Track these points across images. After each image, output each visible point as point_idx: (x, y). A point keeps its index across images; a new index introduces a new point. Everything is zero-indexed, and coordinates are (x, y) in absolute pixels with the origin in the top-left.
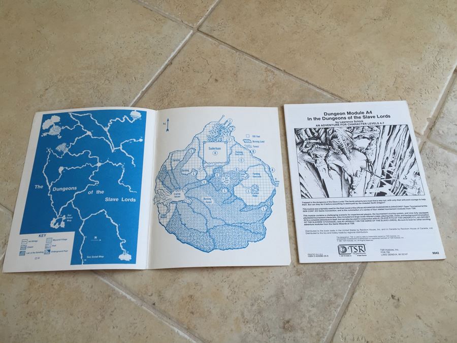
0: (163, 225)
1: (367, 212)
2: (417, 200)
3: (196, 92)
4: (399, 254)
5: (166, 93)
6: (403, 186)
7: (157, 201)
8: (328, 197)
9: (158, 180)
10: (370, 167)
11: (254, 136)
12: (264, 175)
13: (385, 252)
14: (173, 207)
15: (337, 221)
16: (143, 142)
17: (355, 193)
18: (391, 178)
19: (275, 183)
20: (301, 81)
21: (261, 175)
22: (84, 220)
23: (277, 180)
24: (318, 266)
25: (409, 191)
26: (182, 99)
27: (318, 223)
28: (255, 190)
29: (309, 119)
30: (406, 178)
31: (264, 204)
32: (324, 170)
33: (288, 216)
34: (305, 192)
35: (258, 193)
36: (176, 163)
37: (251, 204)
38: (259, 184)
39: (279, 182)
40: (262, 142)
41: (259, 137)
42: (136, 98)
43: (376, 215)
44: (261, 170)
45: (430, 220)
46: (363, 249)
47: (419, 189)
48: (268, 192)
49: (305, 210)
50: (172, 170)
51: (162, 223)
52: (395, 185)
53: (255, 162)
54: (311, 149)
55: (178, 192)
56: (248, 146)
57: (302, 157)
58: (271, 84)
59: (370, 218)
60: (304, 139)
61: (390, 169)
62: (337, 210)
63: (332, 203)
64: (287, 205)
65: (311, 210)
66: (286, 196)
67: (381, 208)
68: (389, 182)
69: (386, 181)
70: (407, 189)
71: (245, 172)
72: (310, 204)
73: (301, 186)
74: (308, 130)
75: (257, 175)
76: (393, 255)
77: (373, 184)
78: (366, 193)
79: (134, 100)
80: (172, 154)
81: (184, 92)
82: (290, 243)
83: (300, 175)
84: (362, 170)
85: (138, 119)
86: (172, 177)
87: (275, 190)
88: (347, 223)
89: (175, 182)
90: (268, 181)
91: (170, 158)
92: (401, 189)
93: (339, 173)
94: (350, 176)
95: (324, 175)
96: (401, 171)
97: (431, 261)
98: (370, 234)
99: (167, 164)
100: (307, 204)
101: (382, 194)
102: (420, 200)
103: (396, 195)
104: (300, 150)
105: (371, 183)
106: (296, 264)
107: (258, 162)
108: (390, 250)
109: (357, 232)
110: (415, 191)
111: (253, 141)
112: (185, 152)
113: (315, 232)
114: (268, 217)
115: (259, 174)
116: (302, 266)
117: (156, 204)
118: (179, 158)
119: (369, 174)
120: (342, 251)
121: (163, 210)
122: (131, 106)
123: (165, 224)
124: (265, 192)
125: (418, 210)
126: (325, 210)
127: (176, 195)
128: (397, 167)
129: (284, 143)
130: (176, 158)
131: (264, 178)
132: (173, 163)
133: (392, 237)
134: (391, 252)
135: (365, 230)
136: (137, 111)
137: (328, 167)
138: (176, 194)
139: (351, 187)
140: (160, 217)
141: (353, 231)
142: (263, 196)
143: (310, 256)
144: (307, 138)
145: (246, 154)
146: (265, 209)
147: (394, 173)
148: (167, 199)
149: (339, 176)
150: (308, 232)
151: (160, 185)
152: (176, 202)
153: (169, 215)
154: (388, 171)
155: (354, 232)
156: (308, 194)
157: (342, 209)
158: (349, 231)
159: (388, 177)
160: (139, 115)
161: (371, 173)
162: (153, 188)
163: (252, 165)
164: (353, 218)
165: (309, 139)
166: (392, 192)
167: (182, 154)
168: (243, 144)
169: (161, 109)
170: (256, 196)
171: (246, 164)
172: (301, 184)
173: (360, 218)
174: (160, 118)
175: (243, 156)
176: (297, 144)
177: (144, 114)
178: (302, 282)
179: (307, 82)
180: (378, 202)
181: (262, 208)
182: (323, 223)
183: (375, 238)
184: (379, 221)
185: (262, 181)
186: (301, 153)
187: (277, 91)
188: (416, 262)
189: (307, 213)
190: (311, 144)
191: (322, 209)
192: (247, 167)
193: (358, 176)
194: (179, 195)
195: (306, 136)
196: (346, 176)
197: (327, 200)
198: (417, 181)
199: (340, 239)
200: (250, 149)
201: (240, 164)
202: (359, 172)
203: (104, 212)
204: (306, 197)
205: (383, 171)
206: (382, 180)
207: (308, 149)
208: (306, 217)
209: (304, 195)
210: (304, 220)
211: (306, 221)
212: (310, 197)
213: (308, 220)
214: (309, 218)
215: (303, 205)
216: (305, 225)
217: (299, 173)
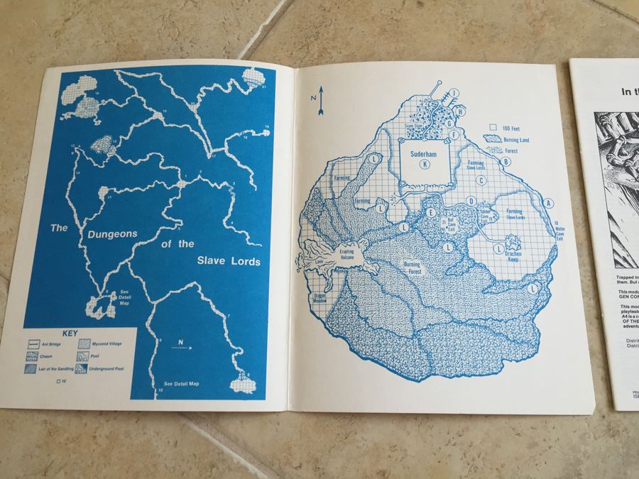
0: (319, 318)
3: (378, 29)
5: (314, 31)
7: (304, 263)
9: (304, 221)
11: (507, 128)
12: (531, 215)
14: (338, 279)
16: (271, 137)
19: (556, 232)
20: (601, 7)
21: (524, 214)
22: (155, 303)
23: (559, 226)
26: (348, 44)
28: (513, 246)
29: (625, 92)
31: (533, 279)
33: (586, 306)
34: (623, 254)
35: (520, 254)
36: (343, 183)
37: (505, 278)
38: (520, 233)
39: (563, 229)
40: (525, 140)
41: (517, 129)
42: (252, 41)
44: (524, 203)
48: (541, 252)
49: (624, 295)
50: (333, 199)
51: (317, 314)
53: (510, 185)
54: (631, 159)
55: (348, 248)
56: (494, 149)
57: (612, 176)
58: (537, 13)
60: (616, 137)
64: (582, 282)
65: (637, 294)
66: (579, 260)
71: (490, 206)
73: (614, 241)
74: (624, 116)
75: (516, 214)
79: (249, 46)
80: (332, 164)
81: (352, 28)
82: (592, 365)
83: (610, 216)
85: (259, 87)
86: (334, 214)
87: (555, 248)
89: (341, 225)
90: (539, 227)
91: (328, 172)
99: (323, 185)
100: (628, 280)
104: (608, 159)
106: (605, 410)
107: (517, 185)
111: (505, 140)
112: (361, 160)
114: (543, 307)
115: (521, 212)
116: (618, 416)
117: (302, 271)
118: (347, 173)
121: (318, 285)
122: (242, 59)
123: (323, 316)
124: (535, 252)
127: (344, 255)
129: (571, 144)
130: (341, 173)
131: (532, 221)
132: (335, 183)
136: (256, 69)
138: (346, 252)
140: (311, 301)
142: (531, 260)
144: (623, 133)
145: (489, 167)
146: (536, 290)
148: (325, 261)
150: (631, 344)
151: (309, 232)
152: (345, 270)
153: (332, 297)
156: (629, 259)
160: (261, 79)
162: (294, 235)
163: (504, 191)
165: (628, 136)
167: (354, 166)
168: (483, 145)
169: (306, 66)
170: (516, 260)
171: (492, 190)
172: (613, 235)
174: (303, 85)
175: (484, 172)
176: (602, 147)
177: (270, 76)
178: (621, 450)
179: (615, 10)
181: (530, 286)
185: (526, 227)
186: (611, 167)
187: (553, 29)
189: (629, 302)
190: (631, 149)
192: (493, 197)
194: (350, 255)
195: (620, 129)
200: (499, 156)
201: (479, 189)
203: (195, 287)
204: (625, 264)
207: (625, 158)
208: (627, 309)
209: (621, 261)
210: (623, 316)
211: (626, 319)
212: (635, 266)
213: (631, 317)
214: (633, 312)
215: (618, 282)
216: (625, 327)
217: (608, 212)
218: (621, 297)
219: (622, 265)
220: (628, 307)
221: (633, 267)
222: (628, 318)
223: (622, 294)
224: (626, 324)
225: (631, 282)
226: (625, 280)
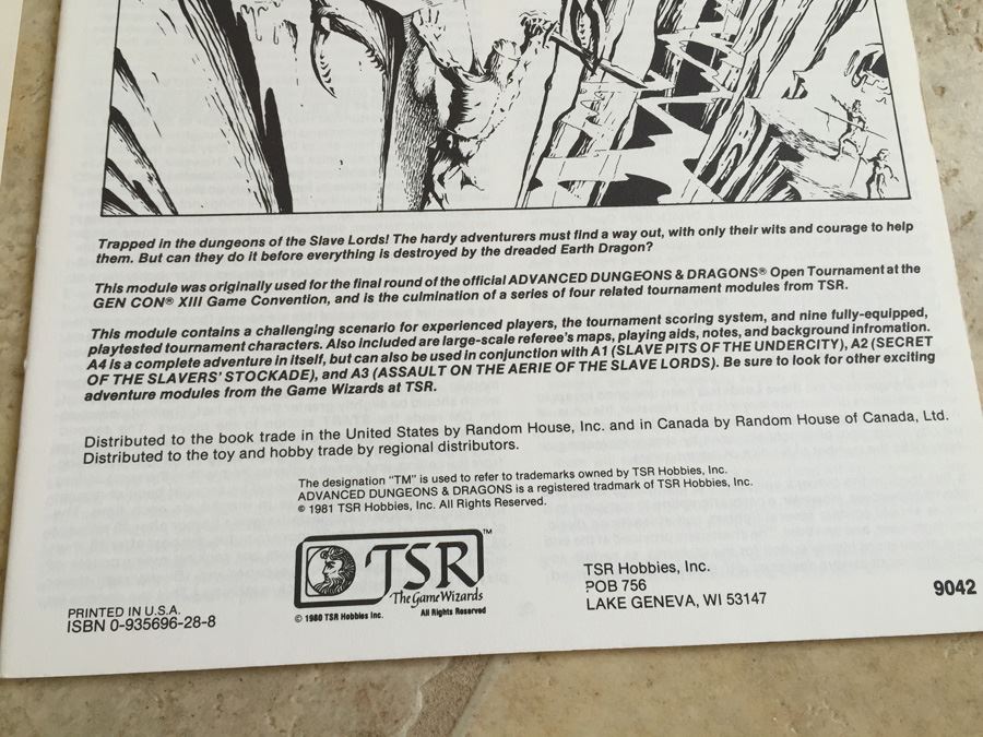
1: (527, 310)
2: (857, 229)
4: (710, 600)
6: (775, 142)
8: (286, 206)
10: (586, 20)
13: (612, 585)
15: (319, 369)
17: (466, 181)
18: (707, 87)
24: (138, 691)
25: (813, 171)
27: (185, 386)
30: (799, 91)
32: (284, 33)
34: (136, 172)
43: (585, 329)
45: (931, 359)
46: (469, 565)
47: (875, 161)
49: (109, 296)
52: (727, 136)
59: (547, 346)
61: (705, 35)
62: (331, 294)
63: (306, 249)
65: (154, 295)
67: (621, 285)
68: (695, 117)
69: (676, 111)
70: (798, 158)
72: (153, 252)
73: (116, 137)
76: (665, 602)
77: (590, 129)
78: (535, 183)
83: (120, 64)
84: (529, 35)
88: (386, 382)
92: (765, 160)
93: (382, 53)
94: (450, 74)
95: (277, 64)
96: (773, 45)
97: (915, 647)
98: (533, 454)
100: (135, 254)
101: (639, 191)
102: (876, 227)
103: (730, 199)
105: (577, 119)
108: (650, 568)
109: (444, 447)
110: (847, 173)
113: (149, 450)
119: (571, 64)
120: (317, 577)
125: (862, 295)
126: (248, 295)
128: (754, 24)
133: (673, 477)
134: (657, 585)
135: (498, 429)
137: (316, 18)
139: (447, 147)
141: (420, 438)
143: (85, 621)
147: (733, 59)
149: (378, 74)
150: (99, 451)
154: (695, 49)
155: (426, 449)
156: (153, 191)
157: (362, 291)
158: (394, 441)
159: (691, 81)
161: (584, 56)
164: (429, 350)
166: (704, 178)
172: (116, 119)
173: (477, 348)
180: (611, 241)
182: (220, 385)
183: (561, 482)
184: (601, 366)
188: (816, 654)
189: (123, 319)
191: (231, 288)
193: (502, 74)
196: (426, 74)
197: (280, 225)
198: (865, 110)
199: (317, 496)
202: (507, 52)
204: (137, 205)
205: (661, 47)
206: (651, 105)
208: (111, 343)
209: (125, 195)
210: (93, 364)
211: (99, 372)
212: (165, 209)
213: (118, 365)
214: (128, 350)
215: (101, 258)
216: (89, 397)
217: (117, 53)
218: (99, 304)
219: (124, 206)
220: (117, 335)
221: (158, 213)
222: (106, 371)
223: (106, 296)
224: (95, 389)
225: (143, 258)
226: (125, 252)
